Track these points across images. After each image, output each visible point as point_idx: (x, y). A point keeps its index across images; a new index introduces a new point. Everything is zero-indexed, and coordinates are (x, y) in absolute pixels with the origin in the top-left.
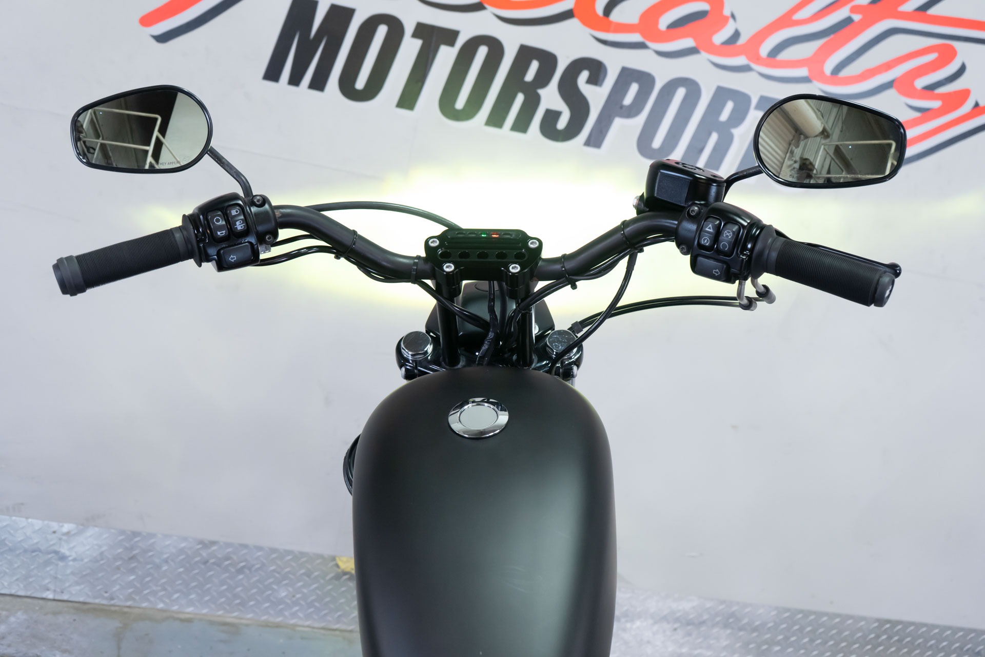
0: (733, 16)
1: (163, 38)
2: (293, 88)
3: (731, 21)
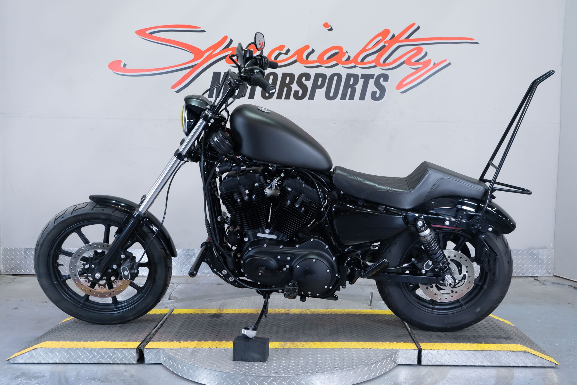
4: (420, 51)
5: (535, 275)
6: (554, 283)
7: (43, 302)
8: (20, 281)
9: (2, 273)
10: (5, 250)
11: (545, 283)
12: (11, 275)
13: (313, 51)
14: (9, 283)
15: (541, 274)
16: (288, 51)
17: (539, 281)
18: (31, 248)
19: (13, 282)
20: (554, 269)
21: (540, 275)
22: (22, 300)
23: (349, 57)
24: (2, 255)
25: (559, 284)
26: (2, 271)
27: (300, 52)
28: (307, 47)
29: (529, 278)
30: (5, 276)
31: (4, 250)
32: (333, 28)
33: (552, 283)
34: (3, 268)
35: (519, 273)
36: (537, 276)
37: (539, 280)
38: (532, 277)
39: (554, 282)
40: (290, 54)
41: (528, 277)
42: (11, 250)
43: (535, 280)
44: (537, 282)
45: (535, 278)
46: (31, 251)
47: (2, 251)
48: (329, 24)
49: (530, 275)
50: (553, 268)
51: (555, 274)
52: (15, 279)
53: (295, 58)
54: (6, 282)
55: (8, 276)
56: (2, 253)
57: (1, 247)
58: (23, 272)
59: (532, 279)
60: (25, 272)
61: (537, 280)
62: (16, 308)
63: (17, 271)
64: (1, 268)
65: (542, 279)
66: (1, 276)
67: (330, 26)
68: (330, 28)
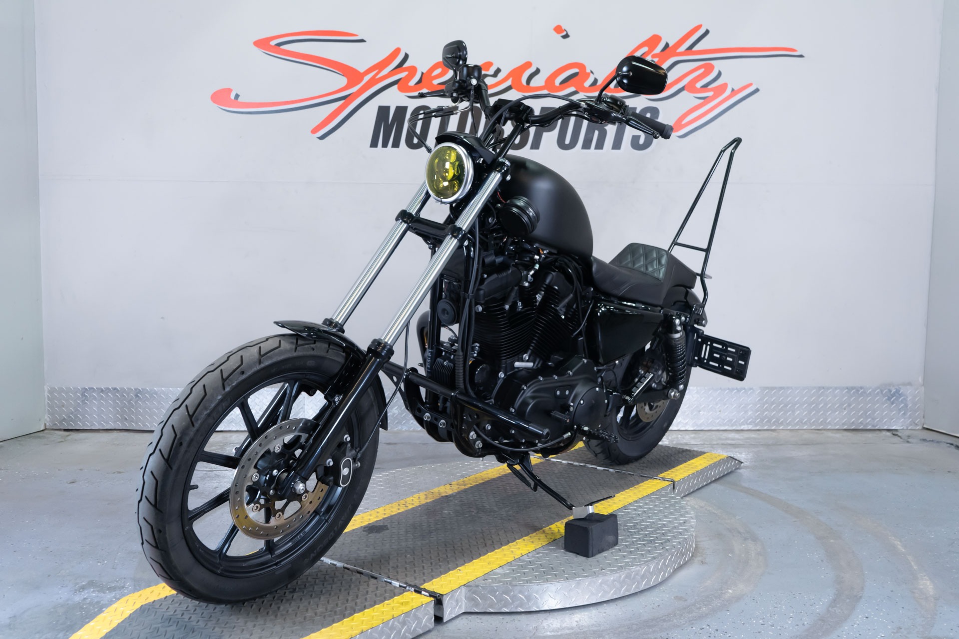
0: (592, 72)
1: (322, 138)
2: (384, 149)
3: (591, 74)
4: (709, 69)
5: (894, 428)
6: (924, 440)
7: (114, 473)
8: (76, 440)
9: (47, 428)
10: (52, 391)
11: (909, 440)
12: (62, 431)
13: (538, 71)
14: (59, 442)
15: (902, 426)
16: (498, 71)
17: (899, 436)
18: (93, 388)
19: (65, 441)
20: (924, 417)
21: (902, 428)
22: (81, 470)
23: (596, 81)
24: (46, 399)
25: (932, 441)
26: (48, 424)
27: (516, 73)
28: (528, 65)
29: (884, 433)
30: (52, 431)
31: (49, 392)
32: (569, 33)
33: (921, 440)
34: (48, 419)
35: (867, 424)
36: (896, 429)
37: (900, 434)
38: (888, 430)
39: (925, 438)
40: (501, 76)
41: (883, 431)
42: (61, 390)
43: (894, 434)
44: (896, 439)
45: (894, 432)
46: (93, 392)
47: (46, 392)
48: (563, 28)
49: (885, 427)
50: (922, 416)
51: (925, 426)
52: (68, 436)
53: (508, 83)
54: (53, 441)
55: (57, 432)
56: (46, 396)
57: (45, 387)
58: (80, 425)
59: (888, 434)
60: (83, 426)
61: (897, 435)
62: (72, 481)
63: (71, 425)
64: (46, 420)
65: (905, 433)
66: (46, 431)
67: (565, 30)
68: (565, 33)
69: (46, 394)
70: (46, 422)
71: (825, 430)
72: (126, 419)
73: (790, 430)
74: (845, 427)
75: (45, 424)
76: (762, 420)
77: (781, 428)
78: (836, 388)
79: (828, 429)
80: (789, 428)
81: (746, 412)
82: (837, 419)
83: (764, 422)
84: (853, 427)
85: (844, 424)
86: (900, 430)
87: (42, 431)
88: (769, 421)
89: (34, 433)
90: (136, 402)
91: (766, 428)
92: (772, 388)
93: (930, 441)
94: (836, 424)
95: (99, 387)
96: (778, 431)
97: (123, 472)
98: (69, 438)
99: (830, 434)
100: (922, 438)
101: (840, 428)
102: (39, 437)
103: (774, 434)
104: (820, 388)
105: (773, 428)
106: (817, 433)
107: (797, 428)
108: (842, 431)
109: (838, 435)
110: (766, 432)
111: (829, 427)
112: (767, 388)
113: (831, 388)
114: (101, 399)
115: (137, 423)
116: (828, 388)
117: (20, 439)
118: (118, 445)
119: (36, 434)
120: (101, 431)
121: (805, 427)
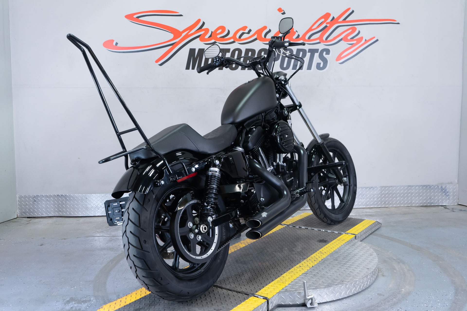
5: (444, 204)
6: (461, 210)
7: (62, 239)
8: (35, 223)
9: (18, 217)
10: (21, 197)
11: (454, 210)
12: (26, 218)
13: (270, 31)
14: (27, 224)
15: (448, 203)
16: (250, 31)
17: (448, 209)
18: (43, 195)
19: (30, 223)
20: (458, 199)
21: (448, 205)
22: (44, 238)
23: (299, 35)
24: (18, 202)
26: (19, 215)
27: (259, 32)
28: (265, 28)
29: (440, 207)
30: (21, 218)
31: (19, 198)
32: (285, 12)
33: (459, 210)
34: (19, 212)
35: (432, 203)
36: (445, 205)
37: (448, 208)
38: (442, 206)
39: (461, 209)
40: (251, 33)
41: (439, 206)
42: (25, 197)
43: (445, 208)
44: (447, 210)
45: (445, 207)
46: (43, 197)
47: (17, 198)
48: (282, 9)
49: (440, 204)
51: (459, 203)
52: (30, 220)
53: (255, 37)
54: (23, 223)
55: (24, 219)
56: (18, 200)
57: (17, 195)
58: (36, 215)
59: (443, 208)
60: (38, 215)
61: (446, 208)
62: (42, 244)
63: (31, 214)
64: (18, 213)
65: (450, 207)
66: (18, 219)
67: (283, 10)
68: (283, 12)
69: (18, 199)
70: (18, 214)
71: (411, 206)
72: (60, 211)
73: (395, 207)
74: (421, 205)
75: (17, 215)
76: (381, 203)
77: (391, 206)
78: (417, 186)
79: (413, 206)
80: (394, 206)
81: (374, 198)
82: (417, 201)
83: (382, 204)
84: (425, 205)
85: (421, 203)
86: (447, 205)
87: (16, 218)
88: (385, 203)
89: (12, 219)
90: (66, 202)
91: (383, 206)
92: (386, 187)
93: (464, 211)
94: (417, 203)
95: (45, 195)
96: (389, 208)
97: (66, 239)
98: (31, 221)
99: (414, 208)
100: (459, 209)
101: (419, 205)
102: (15, 222)
103: (388, 209)
104: (409, 186)
105: (387, 206)
106: (408, 208)
107: (398, 206)
108: (420, 207)
109: (419, 209)
110: (384, 208)
111: (414, 205)
112: (384, 187)
113: (414, 186)
114: (47, 201)
115: (66, 213)
116: (413, 186)
117: (5, 223)
118: (58, 224)
119: (13, 220)
120: (47, 218)
121: (402, 206)
